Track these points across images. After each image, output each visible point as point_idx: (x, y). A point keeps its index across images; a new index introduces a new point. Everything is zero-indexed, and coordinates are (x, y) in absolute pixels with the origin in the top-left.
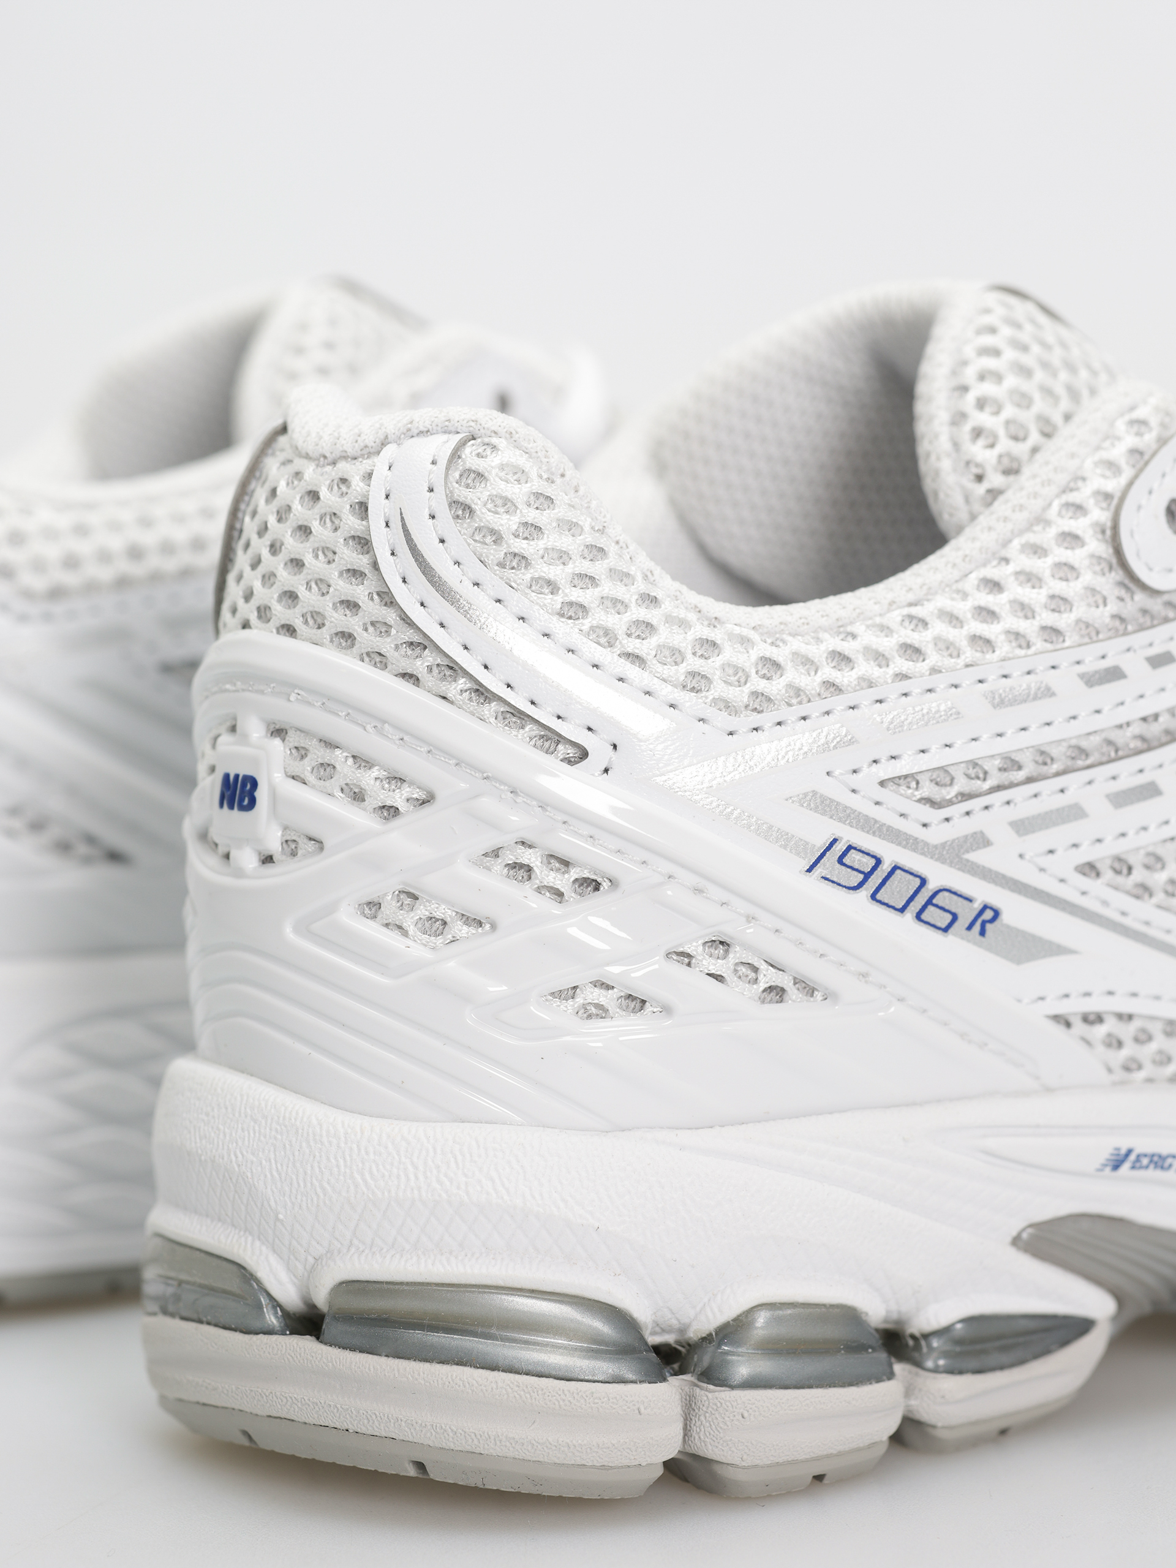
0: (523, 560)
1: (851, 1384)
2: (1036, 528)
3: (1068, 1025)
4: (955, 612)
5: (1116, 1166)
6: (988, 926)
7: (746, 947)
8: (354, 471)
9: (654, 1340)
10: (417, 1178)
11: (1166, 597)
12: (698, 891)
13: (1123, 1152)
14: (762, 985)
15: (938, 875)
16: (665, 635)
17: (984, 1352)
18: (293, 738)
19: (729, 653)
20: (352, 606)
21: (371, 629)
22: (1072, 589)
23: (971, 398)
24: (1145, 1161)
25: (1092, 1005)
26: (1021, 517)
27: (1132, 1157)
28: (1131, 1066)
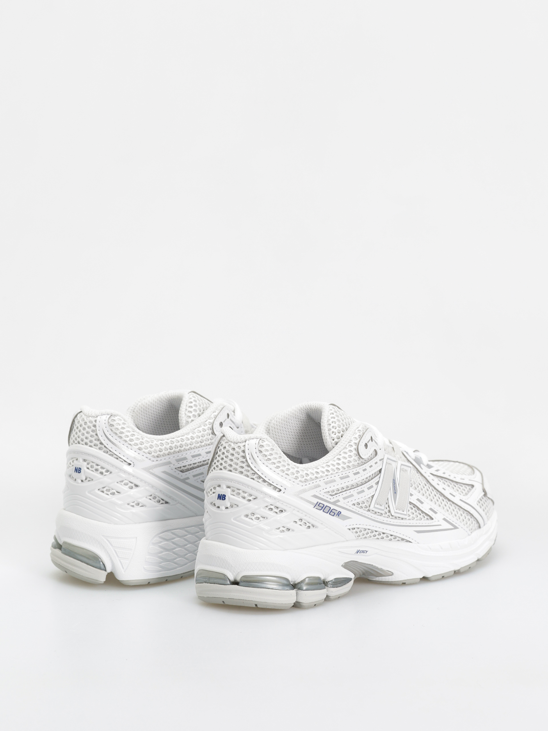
0: (270, 459)
1: (320, 590)
2: (345, 449)
3: (350, 530)
4: (334, 464)
5: (357, 553)
6: (339, 515)
7: (305, 520)
8: (241, 445)
9: (292, 583)
10: (256, 559)
11: (365, 459)
12: (298, 511)
13: (358, 550)
14: (307, 526)
15: (333, 507)
16: (291, 470)
17: (337, 584)
18: (232, 488)
19: (301, 473)
20: (242, 467)
21: (245, 471)
22: (351, 459)
23: (331, 426)
24: (361, 552)
25: (353, 527)
26: (342, 447)
27: (360, 551)
28: (359, 536)
